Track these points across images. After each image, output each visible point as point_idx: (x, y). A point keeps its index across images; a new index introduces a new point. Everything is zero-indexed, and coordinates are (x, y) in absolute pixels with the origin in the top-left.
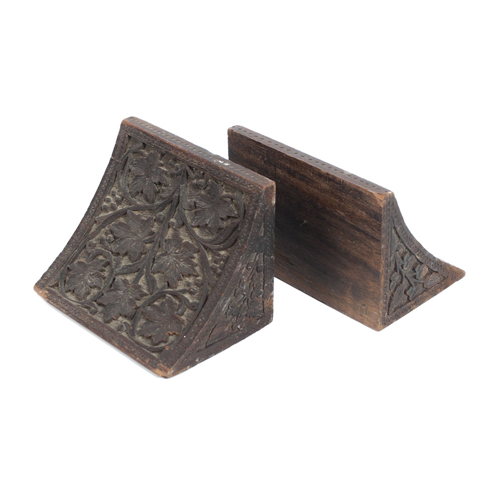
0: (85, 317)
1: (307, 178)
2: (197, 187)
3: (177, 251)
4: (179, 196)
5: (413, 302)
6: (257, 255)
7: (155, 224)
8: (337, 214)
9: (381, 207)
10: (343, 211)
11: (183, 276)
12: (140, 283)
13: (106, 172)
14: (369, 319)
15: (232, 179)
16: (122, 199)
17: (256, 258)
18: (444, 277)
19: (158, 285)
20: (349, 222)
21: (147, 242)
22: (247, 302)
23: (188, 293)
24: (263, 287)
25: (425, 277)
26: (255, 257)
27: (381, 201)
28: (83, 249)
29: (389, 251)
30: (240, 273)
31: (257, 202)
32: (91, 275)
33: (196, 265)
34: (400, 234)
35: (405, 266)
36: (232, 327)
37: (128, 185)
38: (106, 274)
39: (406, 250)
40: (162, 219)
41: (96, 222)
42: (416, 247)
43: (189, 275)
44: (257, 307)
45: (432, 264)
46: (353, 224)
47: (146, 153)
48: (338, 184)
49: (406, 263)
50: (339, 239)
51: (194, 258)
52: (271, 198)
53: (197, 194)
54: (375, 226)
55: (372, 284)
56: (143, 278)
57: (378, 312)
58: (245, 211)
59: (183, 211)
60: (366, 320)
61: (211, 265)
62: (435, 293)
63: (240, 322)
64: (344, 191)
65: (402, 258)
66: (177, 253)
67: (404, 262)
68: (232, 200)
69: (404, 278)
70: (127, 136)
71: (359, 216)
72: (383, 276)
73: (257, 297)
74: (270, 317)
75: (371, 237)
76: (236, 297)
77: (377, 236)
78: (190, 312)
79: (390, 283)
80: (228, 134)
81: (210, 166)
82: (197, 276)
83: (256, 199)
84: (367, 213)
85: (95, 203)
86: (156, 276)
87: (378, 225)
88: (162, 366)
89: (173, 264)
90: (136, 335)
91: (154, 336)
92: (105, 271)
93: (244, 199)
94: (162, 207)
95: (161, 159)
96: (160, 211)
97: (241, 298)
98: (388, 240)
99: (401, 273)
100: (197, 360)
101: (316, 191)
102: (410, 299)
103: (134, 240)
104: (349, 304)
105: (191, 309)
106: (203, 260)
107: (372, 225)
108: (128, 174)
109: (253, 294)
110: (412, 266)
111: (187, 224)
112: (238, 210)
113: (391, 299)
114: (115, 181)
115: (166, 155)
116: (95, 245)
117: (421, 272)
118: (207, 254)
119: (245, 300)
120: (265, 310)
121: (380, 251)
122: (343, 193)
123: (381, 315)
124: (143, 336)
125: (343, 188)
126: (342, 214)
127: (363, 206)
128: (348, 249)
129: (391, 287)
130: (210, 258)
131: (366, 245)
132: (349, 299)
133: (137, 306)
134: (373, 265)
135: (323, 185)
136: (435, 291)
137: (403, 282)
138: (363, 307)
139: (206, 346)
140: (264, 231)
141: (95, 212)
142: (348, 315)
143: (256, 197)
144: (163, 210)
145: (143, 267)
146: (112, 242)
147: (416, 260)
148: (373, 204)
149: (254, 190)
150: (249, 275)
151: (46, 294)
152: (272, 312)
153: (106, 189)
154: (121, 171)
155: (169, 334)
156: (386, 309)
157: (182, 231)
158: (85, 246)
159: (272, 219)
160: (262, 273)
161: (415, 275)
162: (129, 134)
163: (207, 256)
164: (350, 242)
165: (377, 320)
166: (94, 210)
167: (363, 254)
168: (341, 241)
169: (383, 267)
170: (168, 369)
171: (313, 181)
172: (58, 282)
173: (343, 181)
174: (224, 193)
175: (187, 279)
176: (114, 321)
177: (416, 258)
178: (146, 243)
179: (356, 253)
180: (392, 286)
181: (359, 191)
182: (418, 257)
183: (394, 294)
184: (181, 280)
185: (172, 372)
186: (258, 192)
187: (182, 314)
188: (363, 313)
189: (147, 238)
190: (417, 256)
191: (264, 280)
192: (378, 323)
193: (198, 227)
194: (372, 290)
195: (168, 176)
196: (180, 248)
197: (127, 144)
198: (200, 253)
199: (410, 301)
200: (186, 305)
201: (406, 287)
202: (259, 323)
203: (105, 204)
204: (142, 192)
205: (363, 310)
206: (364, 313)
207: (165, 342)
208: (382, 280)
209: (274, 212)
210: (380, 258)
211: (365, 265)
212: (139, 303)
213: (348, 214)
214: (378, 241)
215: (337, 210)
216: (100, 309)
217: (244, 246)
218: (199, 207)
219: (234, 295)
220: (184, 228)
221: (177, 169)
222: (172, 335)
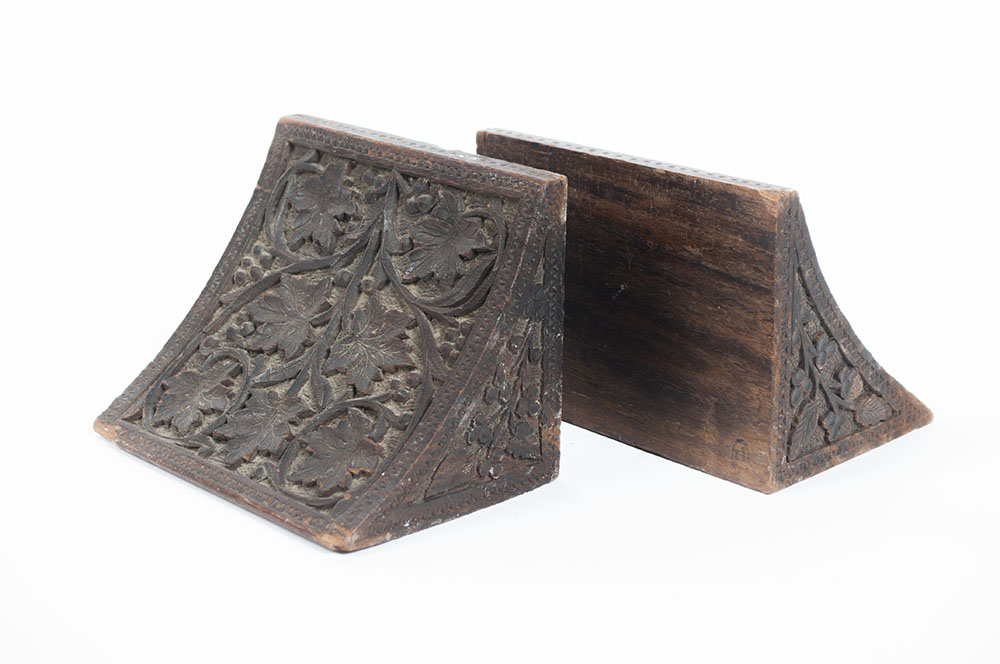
0: (189, 461)
1: (628, 192)
2: (415, 210)
3: (374, 332)
4: (381, 232)
5: (835, 447)
6: (529, 323)
7: (334, 290)
8: (686, 254)
9: (773, 217)
10: (698, 246)
11: (384, 372)
12: (300, 394)
13: (245, 213)
14: (750, 469)
15: (484, 180)
16: (274, 258)
17: (527, 329)
18: (893, 411)
19: (335, 395)
20: (710, 265)
21: (317, 323)
22: (509, 422)
23: (392, 402)
24: (541, 396)
25: (857, 400)
26: (524, 326)
27: (774, 203)
28: (194, 352)
29: (790, 318)
30: (495, 352)
31: (531, 211)
32: (205, 394)
33: (411, 350)
34: (809, 286)
35: (819, 362)
36: (478, 470)
37: (285, 232)
38: (235, 389)
39: (822, 330)
40: (346, 279)
41: (221, 304)
42: (840, 326)
43: (397, 369)
44: (527, 438)
45: (871, 373)
46: (717, 268)
47: (322, 168)
48: (687, 189)
49: (821, 355)
50: (690, 308)
51: (408, 337)
52: (558, 208)
53: (415, 223)
54: (761, 261)
55: (755, 390)
56: (306, 387)
57: (768, 451)
58: (507, 234)
59: (389, 257)
60: (743, 474)
61: (439, 345)
62: (876, 442)
63: (495, 462)
64: (700, 202)
65: (815, 343)
66: (373, 336)
67: (818, 352)
68: (483, 219)
69: (818, 390)
70: (287, 144)
71: (731, 248)
72: (778, 371)
73: (529, 415)
74: (553, 465)
75: (754, 286)
76: (488, 404)
77: (764, 283)
78: (396, 433)
79: (791, 392)
80: (478, 141)
81: (442, 164)
82: (412, 368)
83: (529, 205)
84: (745, 237)
85: (221, 270)
86: (331, 380)
87: (768, 258)
88: (336, 527)
89: (365, 355)
90: (287, 482)
91: (321, 480)
92: (233, 384)
93: (506, 212)
94: (348, 260)
95: (349, 174)
96: (344, 266)
97: (497, 411)
98: (788, 294)
99: (811, 376)
100: (407, 525)
101: (645, 215)
102: (830, 438)
103: (292, 325)
104: (710, 446)
105: (398, 428)
106: (425, 339)
107: (754, 261)
108: (287, 211)
109: (521, 406)
110: (833, 367)
111: (396, 278)
112: (494, 237)
113: (793, 428)
114: (261, 230)
115: (359, 166)
116: (216, 345)
117: (849, 385)
118: (431, 326)
119: (503, 415)
120: (544, 448)
121: (772, 314)
122: (698, 207)
123: (775, 458)
124: (299, 483)
125: (699, 194)
126: (696, 251)
127: (738, 224)
128: (709, 326)
129: (792, 400)
130: (437, 335)
131: (744, 308)
132: (709, 435)
133: (291, 434)
134: (757, 347)
135: (658, 198)
136: (877, 436)
137: (817, 398)
138: (739, 444)
139: (425, 499)
140: (545, 275)
141: (220, 285)
142: (707, 472)
143: (530, 202)
144: (350, 264)
145: (307, 367)
146: (250, 334)
147: (839, 357)
148: (759, 215)
149: (526, 190)
150: (513, 364)
151: (117, 431)
152: (558, 458)
153: (243, 243)
154: (273, 209)
155: (353, 474)
156: (783, 447)
157: (384, 295)
158: (198, 348)
159: (561, 254)
160: (540, 365)
161: (839, 390)
162: (292, 140)
163: (432, 330)
164: (711, 308)
165: (766, 467)
166: (218, 283)
167: (738, 330)
168: (693, 313)
169: (778, 350)
170: (347, 532)
171: (639, 197)
172: (141, 410)
173: (698, 180)
174: (468, 210)
175: (392, 377)
176: (244, 465)
177: (840, 350)
178: (315, 326)
179: (723, 330)
180: (796, 400)
181: (728, 194)
182: (844, 351)
183: (800, 419)
184: (381, 380)
185: (356, 537)
186: (533, 192)
187: (381, 438)
188: (737, 459)
189: (317, 316)
190: (842, 346)
191: (541, 381)
192: (767, 473)
193: (416, 281)
194: (756, 404)
195: (360, 203)
196: (380, 325)
197: (286, 160)
198: (418, 328)
199: (829, 443)
200: (388, 421)
201: (821, 411)
202: (532, 474)
203: (240, 270)
204: (311, 239)
205: (737, 452)
206: (740, 458)
207: (344, 489)
208: (777, 378)
209: (565, 239)
210: (773, 329)
211: (743, 352)
212: (296, 431)
213: (707, 249)
214: (767, 292)
215: (685, 247)
216: (219, 447)
217: (504, 299)
218: (418, 245)
219: (484, 400)
220: (388, 289)
221: (379, 184)
222: (358, 476)
